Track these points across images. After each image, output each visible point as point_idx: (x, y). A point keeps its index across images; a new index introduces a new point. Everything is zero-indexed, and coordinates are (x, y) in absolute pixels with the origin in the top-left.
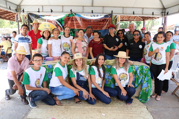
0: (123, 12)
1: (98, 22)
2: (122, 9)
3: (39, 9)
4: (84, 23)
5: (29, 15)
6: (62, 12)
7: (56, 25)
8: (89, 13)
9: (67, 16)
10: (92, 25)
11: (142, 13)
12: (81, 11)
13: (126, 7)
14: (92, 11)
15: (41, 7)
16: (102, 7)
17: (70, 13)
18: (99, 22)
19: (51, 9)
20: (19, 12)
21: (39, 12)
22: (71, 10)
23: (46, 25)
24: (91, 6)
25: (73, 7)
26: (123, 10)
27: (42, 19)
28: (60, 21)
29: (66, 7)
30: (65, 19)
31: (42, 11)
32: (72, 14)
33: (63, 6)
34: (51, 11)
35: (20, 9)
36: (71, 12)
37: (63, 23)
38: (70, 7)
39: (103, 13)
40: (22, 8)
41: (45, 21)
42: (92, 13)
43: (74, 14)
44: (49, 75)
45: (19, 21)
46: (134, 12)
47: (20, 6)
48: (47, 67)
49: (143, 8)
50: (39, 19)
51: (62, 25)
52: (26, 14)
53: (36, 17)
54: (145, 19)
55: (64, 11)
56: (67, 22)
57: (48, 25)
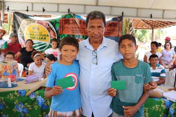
0: (137, 14)
2: (136, 10)
3: (27, 7)
5: (15, 14)
6: (57, 11)
7: (48, 29)
9: (63, 17)
11: (162, 17)
12: (82, 11)
13: (141, 9)
15: (31, 4)
16: (109, 6)
17: (68, 14)
19: (43, 8)
20: (2, 10)
21: (27, 10)
22: (69, 10)
23: (35, 27)
24: (95, 6)
25: (72, 5)
26: (137, 12)
27: (30, 20)
28: (54, 23)
29: (62, 5)
30: (60, 20)
32: (70, 14)
33: (58, 4)
34: (42, 10)
35: (4, 6)
36: (69, 12)
37: (57, 26)
38: (68, 5)
39: (111, 15)
40: (7, 5)
41: (34, 22)
43: (72, 15)
44: (19, 106)
45: (2, 22)
46: (152, 15)
47: (3, 3)
48: (17, 94)
49: (164, 11)
50: (27, 20)
51: (56, 29)
52: (11, 13)
53: (23, 16)
54: (154, 28)
55: (60, 10)
56: (63, 25)
57: (37, 28)
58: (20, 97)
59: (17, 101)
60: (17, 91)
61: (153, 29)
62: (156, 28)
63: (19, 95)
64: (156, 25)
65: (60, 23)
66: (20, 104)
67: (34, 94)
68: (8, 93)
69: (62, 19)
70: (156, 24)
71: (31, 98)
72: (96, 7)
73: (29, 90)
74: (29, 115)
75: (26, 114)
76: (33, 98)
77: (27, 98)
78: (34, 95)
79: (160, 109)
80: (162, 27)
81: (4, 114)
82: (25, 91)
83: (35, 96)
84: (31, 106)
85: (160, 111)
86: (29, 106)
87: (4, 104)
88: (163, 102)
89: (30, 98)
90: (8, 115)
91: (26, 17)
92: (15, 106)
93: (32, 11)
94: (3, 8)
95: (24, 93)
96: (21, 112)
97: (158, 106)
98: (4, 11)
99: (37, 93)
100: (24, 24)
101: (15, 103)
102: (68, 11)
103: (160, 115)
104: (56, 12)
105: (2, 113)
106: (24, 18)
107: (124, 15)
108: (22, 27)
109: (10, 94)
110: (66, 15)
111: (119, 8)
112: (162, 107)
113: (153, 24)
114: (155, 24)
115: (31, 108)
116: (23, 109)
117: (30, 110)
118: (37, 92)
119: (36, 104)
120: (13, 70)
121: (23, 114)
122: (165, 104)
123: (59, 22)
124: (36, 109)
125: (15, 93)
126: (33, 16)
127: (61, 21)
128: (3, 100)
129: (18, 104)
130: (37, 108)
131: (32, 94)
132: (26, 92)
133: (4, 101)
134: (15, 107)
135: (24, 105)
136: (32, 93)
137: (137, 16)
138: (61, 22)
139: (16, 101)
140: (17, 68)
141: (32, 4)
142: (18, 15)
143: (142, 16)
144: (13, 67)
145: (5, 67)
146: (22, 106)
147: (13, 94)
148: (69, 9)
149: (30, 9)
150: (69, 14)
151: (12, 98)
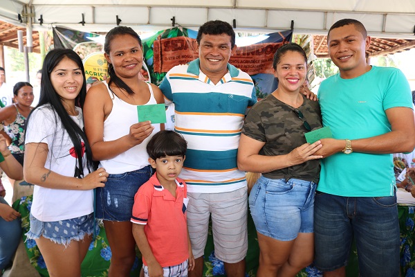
0: (325, 24)
1: (251, 56)
2: (322, 14)
3: (83, 15)
5: (56, 30)
6: (149, 23)
9: (162, 34)
10: (234, 61)
11: (380, 30)
14: (234, 21)
15: (91, 9)
16: (262, 9)
17: (172, 27)
18: (253, 53)
19: (117, 16)
20: (29, 24)
21: (83, 23)
22: (173, 19)
23: (103, 60)
24: (231, 8)
25: (180, 9)
26: (325, 20)
27: (90, 44)
29: (158, 9)
30: (156, 43)
31: (91, 21)
32: (176, 28)
33: (150, 7)
34: (116, 22)
35: (33, 15)
36: (174, 24)
37: (150, 56)
38: (171, 9)
39: (265, 27)
40: (38, 12)
41: (100, 49)
43: (182, 30)
45: (29, 50)
47: (31, 8)
49: (385, 15)
50: (84, 45)
51: (148, 61)
52: (47, 30)
53: (74, 37)
54: (370, 54)
55: (154, 21)
56: (161, 52)
62: (374, 55)
64: (374, 47)
65: (155, 48)
69: (159, 41)
70: (375, 43)
72: (234, 10)
80: (390, 51)
91: (81, 37)
93: (94, 23)
94: (30, 19)
98: (32, 26)
102: (172, 22)
104: (145, 24)
106: (77, 40)
107: (295, 26)
110: (168, 30)
111: (284, 12)
114: (373, 44)
123: (153, 46)
126: (96, 36)
127: (158, 45)
137: (325, 29)
138: (156, 46)
141: (94, 8)
142: (64, 34)
148: (174, 17)
149: (88, 19)
150: (173, 29)
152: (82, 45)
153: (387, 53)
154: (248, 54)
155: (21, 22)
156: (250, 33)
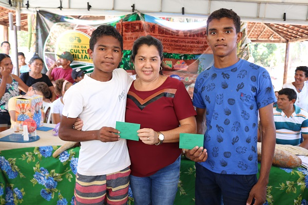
0: (258, 13)
1: (196, 37)
2: (255, 5)
3: (61, 2)
4: (163, 38)
5: (40, 14)
6: (113, 9)
8: (174, 13)
9: (123, 18)
10: (182, 42)
11: (304, 18)
12: (157, 8)
13: (266, 3)
14: (183, 9)
17: (132, 13)
18: (198, 35)
19: (88, 3)
20: (18, 7)
21: (61, 8)
22: (133, 6)
26: (258, 9)
27: (65, 24)
30: (118, 25)
31: (67, 6)
32: (136, 14)
34: (87, 6)
36: (133, 10)
41: (73, 28)
42: (183, 13)
43: (140, 15)
44: (42, 174)
45: (18, 29)
46: (286, 15)
48: (39, 153)
50: (60, 24)
52: (32, 13)
53: (52, 18)
54: (290, 40)
55: (118, 7)
56: (122, 33)
57: (77, 39)
58: (43, 158)
59: (38, 166)
60: (39, 149)
61: (287, 41)
62: (293, 41)
63: (41, 155)
64: (293, 35)
66: (43, 172)
67: (67, 154)
68: (24, 151)
69: (121, 23)
70: (294, 32)
71: (62, 161)
73: (59, 147)
74: (57, 190)
75: (53, 189)
76: (65, 160)
77: (55, 161)
78: (66, 156)
79: (296, 189)
80: (306, 38)
81: (16, 188)
82: (51, 149)
83: (68, 158)
84: (62, 174)
85: (295, 192)
86: (57, 175)
87: (18, 170)
88: (301, 176)
89: (60, 161)
90: (23, 189)
91: (58, 19)
92: (34, 173)
93: (69, 8)
94: (18, 3)
95: (51, 153)
96: (44, 184)
97: (291, 184)
98: (21, 10)
99: (72, 153)
100: (55, 31)
101: (34, 168)
102: (132, 8)
103: (295, 201)
104: (111, 10)
105: (12, 185)
106: (54, 21)
108: (52, 37)
109: (27, 153)
110: (128, 16)
112: (298, 185)
113: (289, 34)
114: (292, 33)
115: (62, 179)
116: (47, 179)
117: (59, 183)
118: (72, 150)
119: (70, 172)
120: (34, 111)
121: (47, 189)
122: (304, 180)
124: (70, 180)
125: (34, 151)
126: (71, 19)
128: (14, 163)
129: (39, 170)
130: (71, 178)
131: (63, 154)
132: (54, 151)
133: (16, 164)
134: (35, 176)
135: (49, 172)
136: (63, 152)
137: (258, 17)
138: (119, 27)
139: (36, 165)
140: (42, 108)
142: (44, 16)
143: (266, 17)
144: (36, 106)
145: (21, 107)
146: (47, 174)
147: (31, 153)
148: (134, 5)
149: (65, 5)
151: (29, 159)
152: (58, 24)
153: (304, 40)
154: (194, 36)
155: (11, 6)
156: (196, 19)
